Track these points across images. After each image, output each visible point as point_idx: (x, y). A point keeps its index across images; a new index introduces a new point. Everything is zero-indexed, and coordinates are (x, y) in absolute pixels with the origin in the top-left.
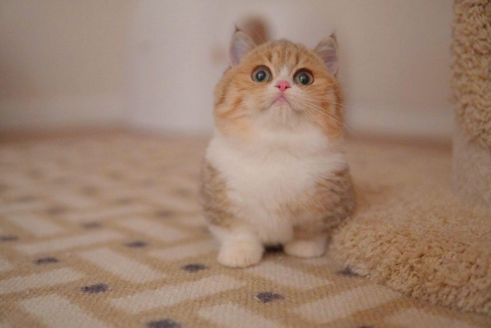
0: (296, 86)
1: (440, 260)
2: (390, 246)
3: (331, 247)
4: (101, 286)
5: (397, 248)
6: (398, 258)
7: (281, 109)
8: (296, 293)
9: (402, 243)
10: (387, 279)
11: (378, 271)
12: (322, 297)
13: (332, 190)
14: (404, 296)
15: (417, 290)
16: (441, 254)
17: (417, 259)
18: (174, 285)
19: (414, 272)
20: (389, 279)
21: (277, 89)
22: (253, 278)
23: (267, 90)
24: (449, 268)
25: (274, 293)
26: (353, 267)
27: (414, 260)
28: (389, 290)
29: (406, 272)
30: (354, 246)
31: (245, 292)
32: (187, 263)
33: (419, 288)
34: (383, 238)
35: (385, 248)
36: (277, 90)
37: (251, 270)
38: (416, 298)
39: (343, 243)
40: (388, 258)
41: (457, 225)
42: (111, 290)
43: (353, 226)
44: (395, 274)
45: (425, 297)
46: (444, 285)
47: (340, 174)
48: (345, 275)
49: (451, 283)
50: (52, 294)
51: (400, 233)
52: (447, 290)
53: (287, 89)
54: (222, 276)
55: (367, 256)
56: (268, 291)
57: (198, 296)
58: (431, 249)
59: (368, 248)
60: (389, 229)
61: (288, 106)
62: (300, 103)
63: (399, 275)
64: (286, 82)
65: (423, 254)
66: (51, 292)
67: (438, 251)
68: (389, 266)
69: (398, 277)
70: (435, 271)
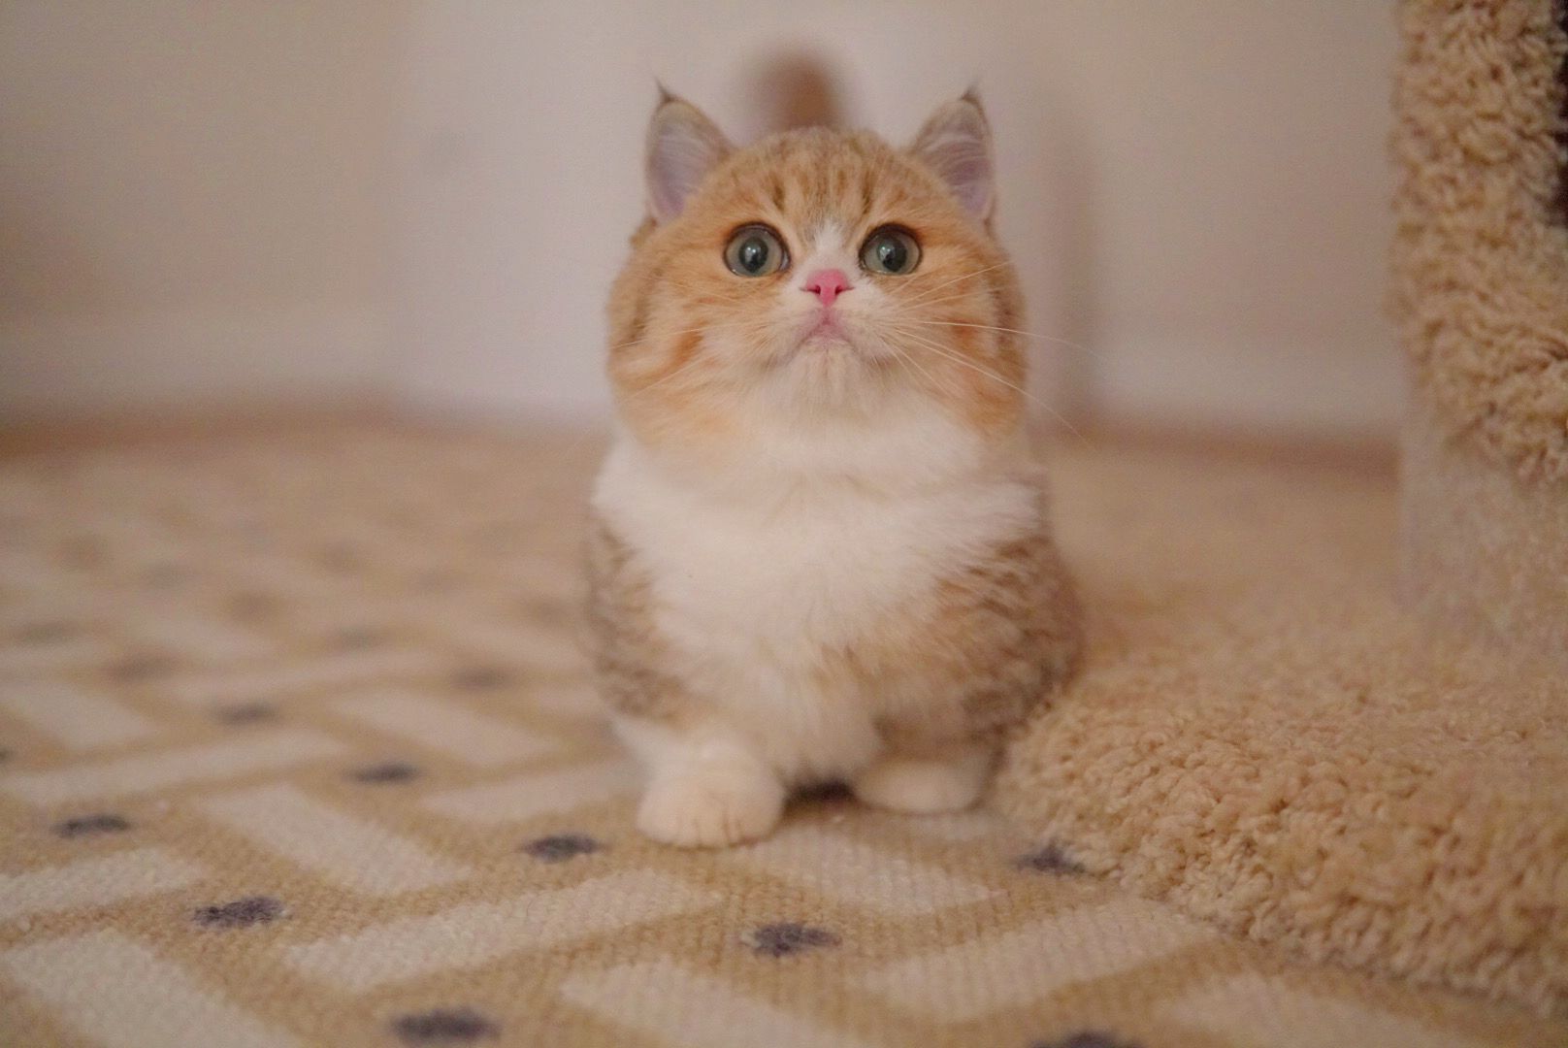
0: (868, 283)
1: (1339, 821)
2: (1182, 776)
3: (1002, 780)
4: (259, 906)
5: (1204, 782)
6: (1204, 814)
7: (826, 361)
8: (880, 928)
9: (1219, 766)
10: (1174, 881)
11: (1143, 856)
12: (960, 938)
13: (990, 605)
14: (1224, 935)
15: (1264, 916)
16: (1341, 802)
17: (1266, 818)
18: (491, 902)
19: (1257, 859)
20: (1179, 883)
21: (811, 296)
22: (746, 880)
23: (779, 303)
24: (1365, 846)
25: (810, 925)
26: (1069, 843)
27: (1253, 822)
28: (1179, 916)
29: (1230, 859)
30: (1071, 777)
31: (716, 924)
32: (538, 834)
33: (1273, 908)
34: (1161, 751)
35: (1164, 782)
36: (810, 301)
37: (742, 854)
38: (1264, 942)
39: (1037, 768)
40: (1175, 813)
41: (1401, 710)
42: (290, 917)
43: (1070, 712)
44: (1198, 865)
45: (1291, 940)
46: (1350, 901)
47: (1016, 551)
48: (1042, 870)
49: (1370, 893)
50: (101, 929)
51: (1215, 733)
52: (1357, 915)
53: (841, 296)
54: (649, 872)
55: (1109, 810)
56: (791, 921)
57: (563, 936)
58: (1311, 786)
59: (1115, 783)
60: (1181, 722)
61: (848, 350)
62: (883, 338)
63: (1210, 868)
64: (837, 274)
65: (1285, 800)
66: (98, 924)
67: (1334, 792)
68: (1180, 840)
69: (1207, 874)
70: (1322, 855)
